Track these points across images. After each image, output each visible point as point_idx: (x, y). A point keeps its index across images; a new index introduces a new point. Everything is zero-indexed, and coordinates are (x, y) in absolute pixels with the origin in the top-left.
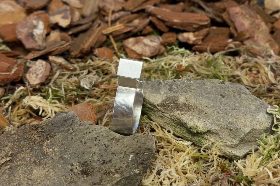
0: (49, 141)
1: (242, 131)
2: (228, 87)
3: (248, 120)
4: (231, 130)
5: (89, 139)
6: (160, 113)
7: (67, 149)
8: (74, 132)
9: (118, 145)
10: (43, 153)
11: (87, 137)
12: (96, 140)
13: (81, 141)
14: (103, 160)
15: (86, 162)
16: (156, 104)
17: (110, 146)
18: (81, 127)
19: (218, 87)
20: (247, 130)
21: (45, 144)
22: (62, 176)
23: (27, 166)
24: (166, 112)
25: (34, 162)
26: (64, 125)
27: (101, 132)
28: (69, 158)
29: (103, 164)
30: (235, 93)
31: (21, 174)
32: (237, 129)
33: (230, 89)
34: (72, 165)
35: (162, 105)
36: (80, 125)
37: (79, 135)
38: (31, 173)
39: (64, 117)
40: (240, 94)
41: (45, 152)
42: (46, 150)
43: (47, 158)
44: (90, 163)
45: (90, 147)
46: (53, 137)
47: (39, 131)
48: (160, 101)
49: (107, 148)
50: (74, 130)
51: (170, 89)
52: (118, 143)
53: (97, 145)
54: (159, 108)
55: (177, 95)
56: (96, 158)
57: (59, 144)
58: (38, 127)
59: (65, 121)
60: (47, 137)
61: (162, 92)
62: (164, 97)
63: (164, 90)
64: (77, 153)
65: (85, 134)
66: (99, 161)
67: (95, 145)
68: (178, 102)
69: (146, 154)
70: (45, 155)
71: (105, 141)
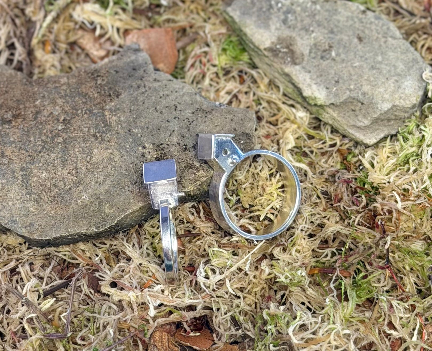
0: (113, 104)
1: (377, 108)
2: (371, 23)
3: (389, 90)
4: (362, 104)
5: (167, 107)
6: (266, 60)
7: (136, 118)
8: (146, 91)
9: (205, 122)
10: (105, 121)
11: (164, 102)
12: (175, 110)
13: (156, 108)
14: (184, 145)
15: (162, 144)
16: (262, 47)
17: (195, 123)
18: (156, 85)
19: (356, 20)
20: (386, 106)
21: (108, 107)
22: (131, 163)
23: (85, 140)
24: (276, 60)
25: (95, 136)
26: (132, 75)
27: (184, 94)
28: (139, 135)
29: (184, 151)
30: (379, 33)
31: (77, 153)
32: (371, 103)
33: (373, 27)
34: (144, 147)
35: (273, 51)
36: (155, 80)
37: (153, 98)
38: (90, 154)
39: (132, 62)
40: (386, 37)
41: (108, 120)
42: (109, 118)
43: (110, 130)
44: (167, 146)
45: (168, 121)
46: (118, 96)
47: (99, 82)
48: (268, 44)
49: (190, 124)
50: (147, 89)
51: (285, 21)
52: (206, 119)
53: (177, 119)
54: (266, 53)
55: (294, 35)
56: (175, 139)
57: (126, 110)
58: (98, 76)
59: (134, 69)
60: (110, 94)
61: (273, 28)
62: (275, 36)
63: (275, 23)
64: (150, 127)
65: (161, 97)
66: (179, 144)
67: (175, 118)
68: (294, 48)
69: (242, 142)
70: (108, 126)
71: (188, 113)
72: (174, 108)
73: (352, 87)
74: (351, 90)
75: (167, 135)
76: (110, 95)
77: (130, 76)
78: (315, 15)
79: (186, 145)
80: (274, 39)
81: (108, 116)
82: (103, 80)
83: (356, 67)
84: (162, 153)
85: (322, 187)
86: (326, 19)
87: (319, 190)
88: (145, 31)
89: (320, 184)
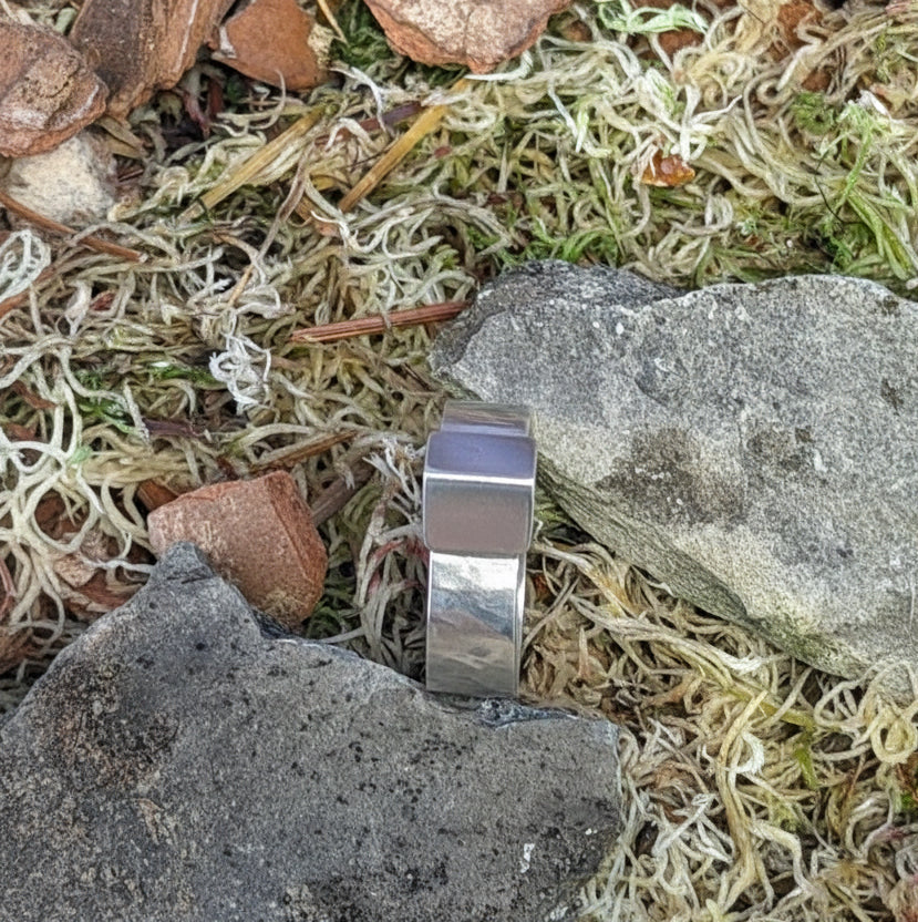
0: (157, 775)
5: (329, 755)
6: (610, 512)
8: (254, 713)
9: (459, 785)
10: (142, 837)
11: (316, 741)
12: (358, 759)
13: (295, 765)
14: (409, 871)
15: (337, 881)
16: (588, 481)
17: (426, 795)
18: (280, 686)
21: (142, 788)
25: (121, 890)
26: (199, 667)
28: (261, 862)
29: (413, 891)
34: (284, 901)
35: (625, 485)
36: (274, 672)
41: (151, 829)
42: (155, 824)
43: (165, 863)
44: (354, 884)
45: (340, 799)
46: (165, 746)
47: (97, 707)
48: (605, 468)
49: (415, 800)
50: (254, 705)
51: (645, 384)
52: (462, 776)
53: (368, 789)
54: (604, 495)
55: (683, 424)
56: (374, 855)
57: (202, 787)
58: (90, 690)
59: (200, 647)
60: (140, 739)
61: (612, 410)
62: (623, 438)
63: (616, 397)
64: (289, 829)
65: (304, 727)
66: (393, 871)
67: (361, 789)
68: (691, 467)
69: (589, 832)
70: (156, 848)
71: (398, 764)
72: (351, 754)
73: (896, 563)
74: (893, 574)
75: (349, 848)
76: (140, 745)
77: (191, 672)
78: (737, 342)
79: (415, 872)
80: (623, 450)
81: (148, 819)
82: (110, 701)
83: (896, 493)
84: (344, 909)
85: (861, 887)
86: (774, 350)
87: (855, 901)
88: (203, 491)
89: (851, 880)
